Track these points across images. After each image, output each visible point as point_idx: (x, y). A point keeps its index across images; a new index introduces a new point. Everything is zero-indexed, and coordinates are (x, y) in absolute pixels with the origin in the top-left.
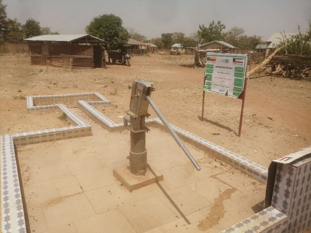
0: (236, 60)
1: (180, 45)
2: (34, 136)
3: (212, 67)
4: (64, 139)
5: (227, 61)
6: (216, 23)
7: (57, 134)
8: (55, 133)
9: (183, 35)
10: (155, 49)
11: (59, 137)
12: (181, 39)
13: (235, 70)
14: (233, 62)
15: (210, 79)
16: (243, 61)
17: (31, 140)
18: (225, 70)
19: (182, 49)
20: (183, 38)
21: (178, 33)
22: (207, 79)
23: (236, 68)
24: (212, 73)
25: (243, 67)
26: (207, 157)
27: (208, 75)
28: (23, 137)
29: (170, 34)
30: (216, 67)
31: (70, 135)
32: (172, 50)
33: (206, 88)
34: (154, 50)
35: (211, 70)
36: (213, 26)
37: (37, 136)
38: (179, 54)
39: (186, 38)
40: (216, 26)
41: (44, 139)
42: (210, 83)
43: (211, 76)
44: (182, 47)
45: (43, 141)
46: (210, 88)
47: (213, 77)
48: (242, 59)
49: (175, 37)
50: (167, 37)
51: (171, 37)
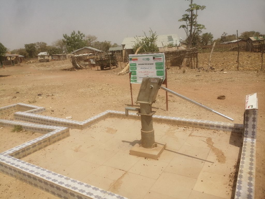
0: (155, 58)
1: (46, 53)
2: (26, 149)
3: (135, 65)
4: (50, 144)
5: (148, 59)
6: (77, 33)
7: (44, 142)
8: (43, 141)
9: (46, 44)
10: (22, 58)
11: (45, 144)
12: (44, 48)
13: (156, 65)
14: (153, 59)
15: (135, 74)
16: (162, 58)
17: (24, 153)
18: (147, 66)
19: (49, 57)
20: (45, 47)
21: (40, 43)
22: (132, 74)
23: (156, 63)
24: (136, 69)
25: (162, 62)
26: (171, 126)
27: (132, 71)
28: (17, 152)
29: (32, 44)
30: (139, 64)
31: (54, 139)
32: (39, 58)
33: (133, 81)
34: (21, 60)
35: (135, 67)
36: (75, 35)
37: (28, 148)
38: (48, 61)
39: (49, 46)
40: (77, 35)
41: (35, 149)
42: (136, 77)
43: (135, 72)
44: (49, 54)
45: (34, 151)
46: (136, 81)
47: (137, 73)
48: (161, 57)
49: (38, 47)
50: (31, 47)
51: (34, 47)
